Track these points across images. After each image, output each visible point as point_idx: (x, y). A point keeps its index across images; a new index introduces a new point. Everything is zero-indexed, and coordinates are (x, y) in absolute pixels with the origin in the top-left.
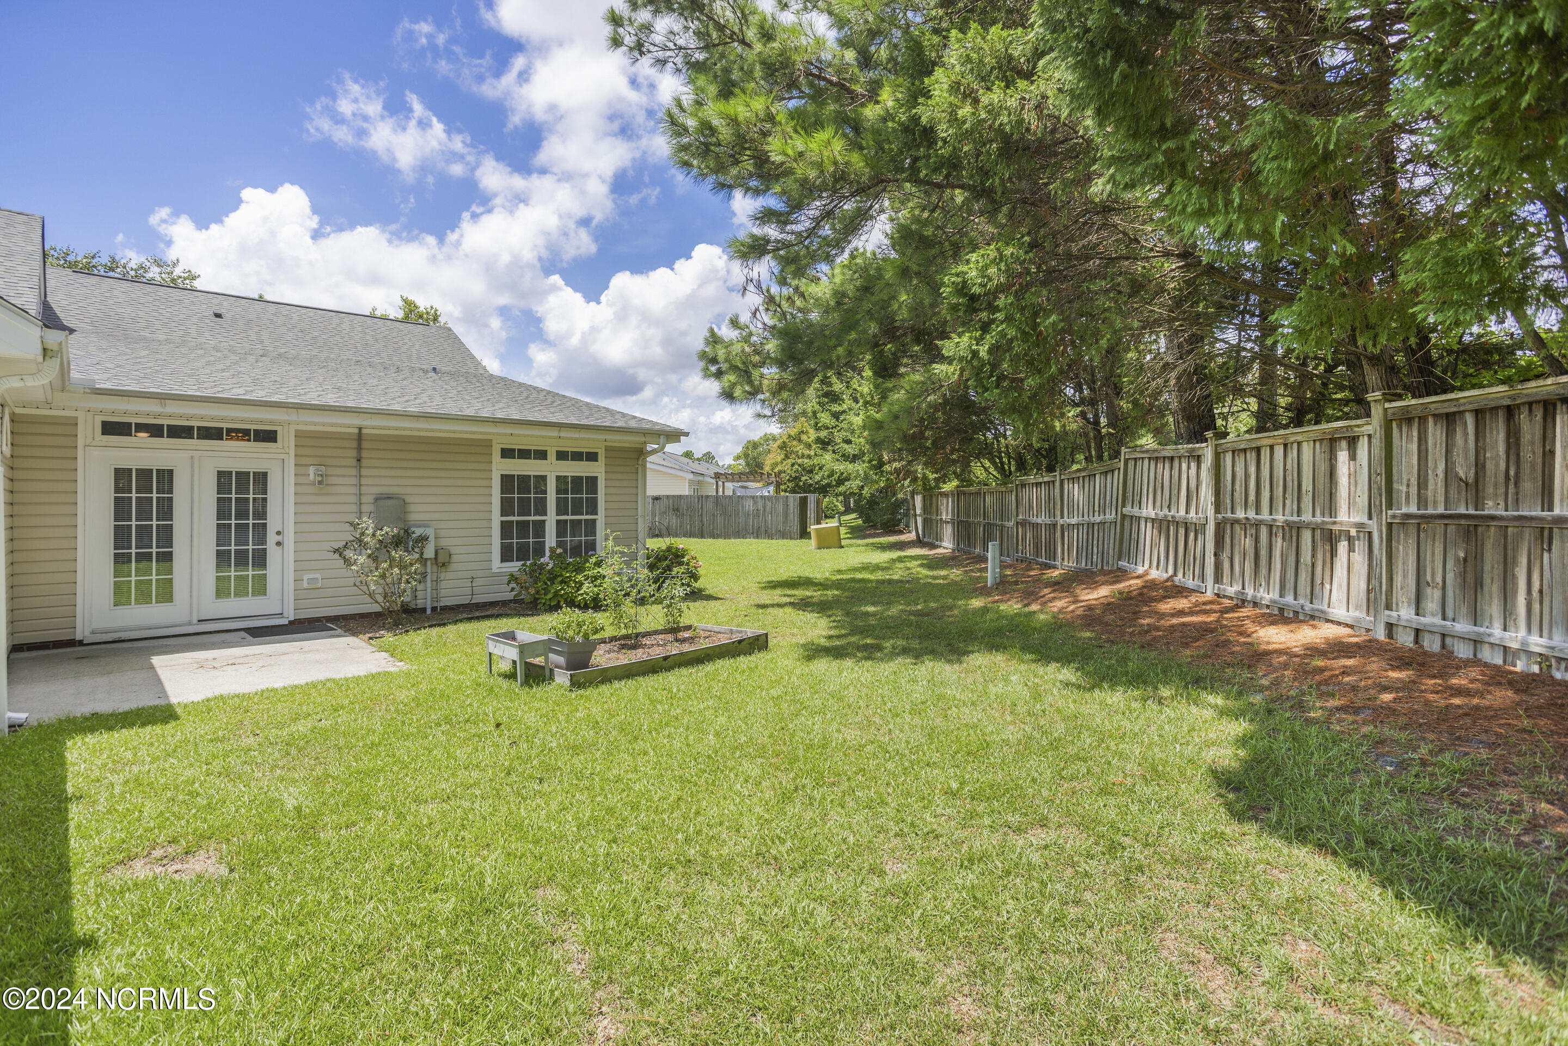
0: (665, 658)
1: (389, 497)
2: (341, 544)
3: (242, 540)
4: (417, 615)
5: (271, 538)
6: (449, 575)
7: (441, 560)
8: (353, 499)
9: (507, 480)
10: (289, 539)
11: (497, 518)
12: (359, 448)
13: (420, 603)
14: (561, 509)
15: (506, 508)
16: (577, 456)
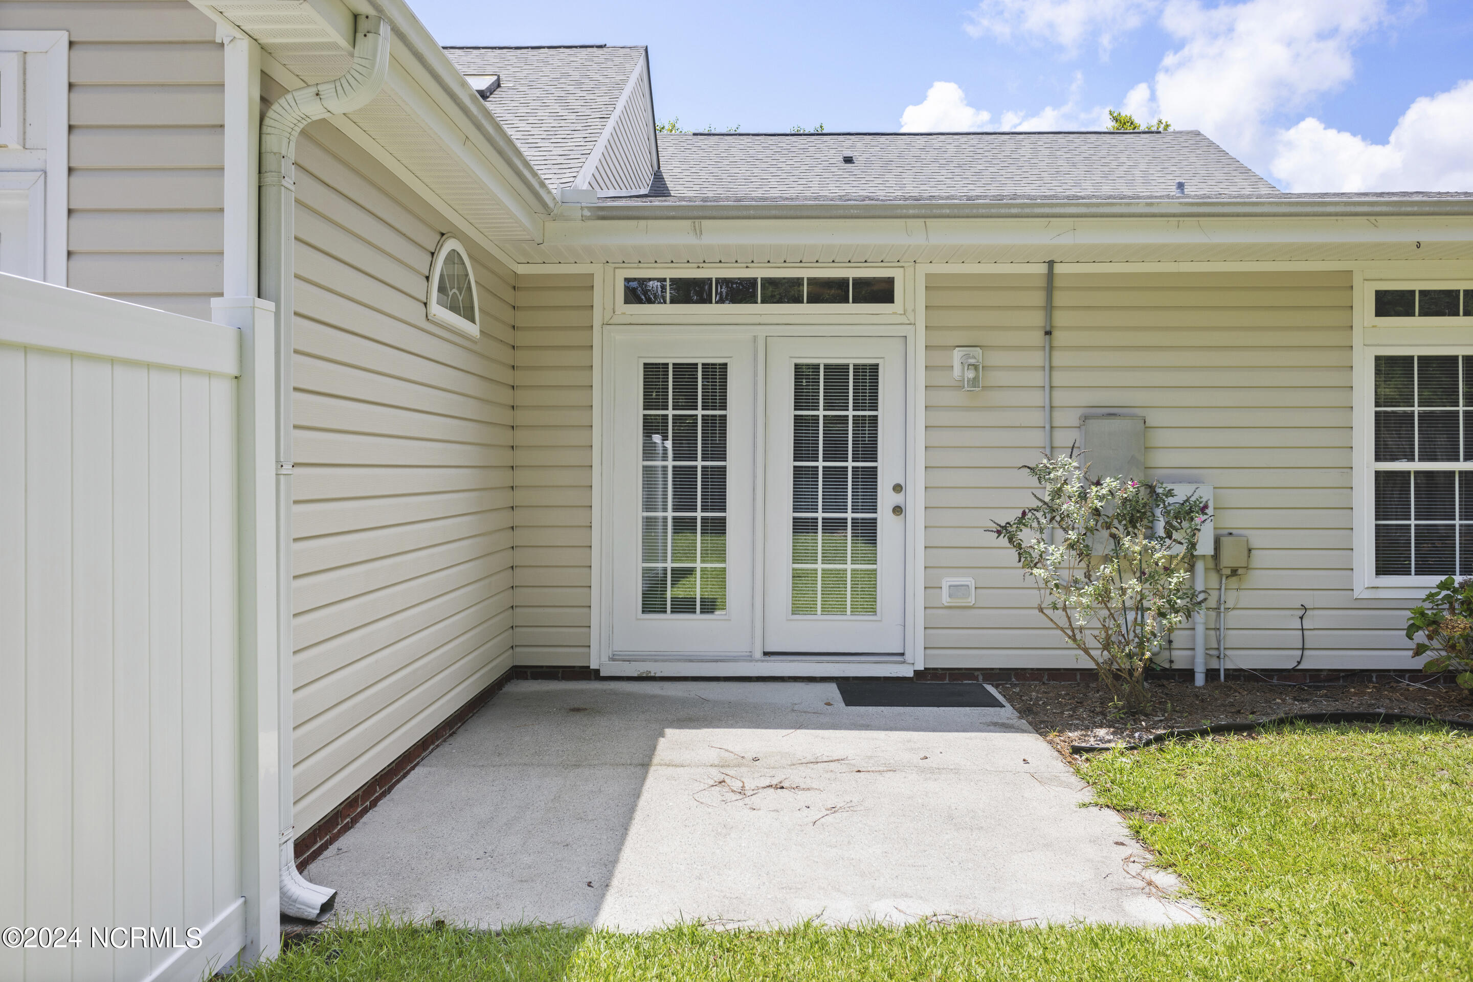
1: (1112, 414)
2: (1012, 516)
3: (835, 502)
4: (1172, 685)
5: (886, 498)
6: (1247, 598)
7: (1228, 559)
8: (1038, 418)
9: (1391, 371)
10: (916, 500)
11: (1365, 465)
12: (1049, 308)
13: (1180, 659)
15: (1390, 438)
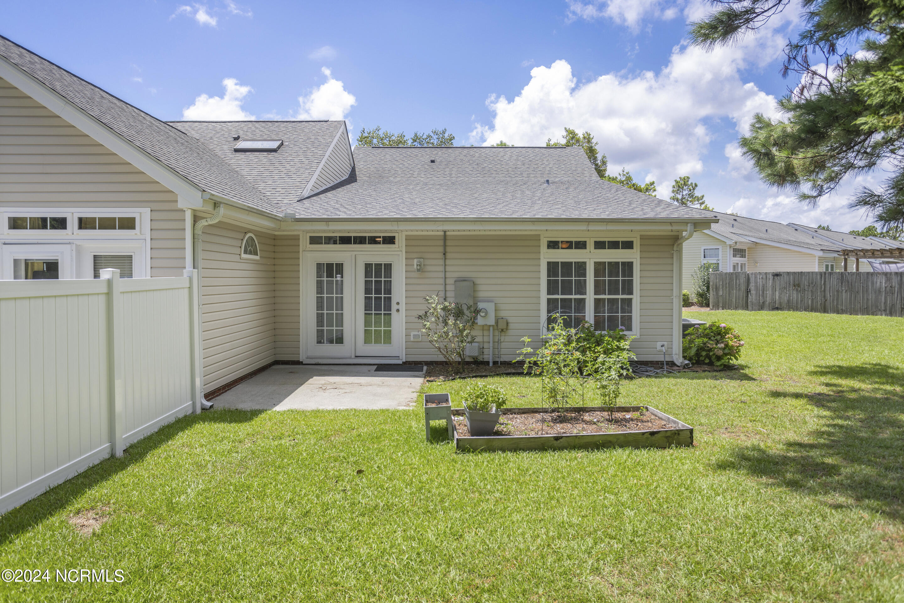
0: (557, 439)
1: (464, 280)
2: (423, 313)
3: (378, 308)
5: (394, 307)
6: (507, 338)
7: (502, 325)
8: (441, 281)
9: (552, 267)
10: (402, 307)
11: (544, 296)
12: (445, 246)
13: (485, 358)
14: (598, 289)
15: (552, 288)
16: (614, 245)
